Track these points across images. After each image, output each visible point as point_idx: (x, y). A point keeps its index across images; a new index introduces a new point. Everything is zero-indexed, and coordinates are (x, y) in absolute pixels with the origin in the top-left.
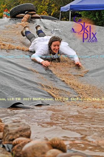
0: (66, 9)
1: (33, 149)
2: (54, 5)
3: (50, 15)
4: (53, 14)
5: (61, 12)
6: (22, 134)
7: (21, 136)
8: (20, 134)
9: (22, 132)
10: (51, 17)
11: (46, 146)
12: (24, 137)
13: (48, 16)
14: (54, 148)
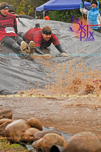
0: (41, 10)
1: (14, 128)
2: (30, 6)
3: (27, 14)
4: (30, 13)
5: (36, 12)
6: (5, 116)
7: (4, 117)
8: (3, 116)
9: (4, 114)
10: (28, 16)
11: (26, 126)
12: (6, 118)
13: (25, 15)
14: (32, 127)
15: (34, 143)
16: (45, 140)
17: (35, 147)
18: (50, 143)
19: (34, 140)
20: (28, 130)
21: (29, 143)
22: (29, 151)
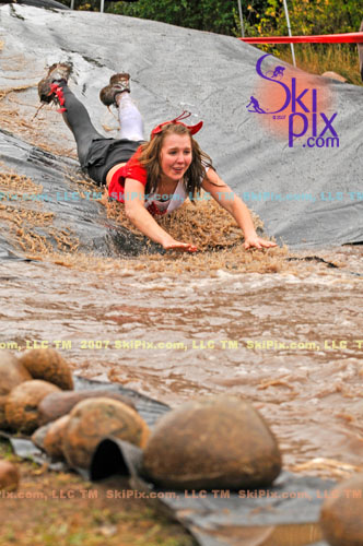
11: (13, 372)
14: (35, 376)
15: (39, 433)
16: (76, 421)
17: (42, 445)
18: (94, 432)
19: (41, 422)
20: (19, 388)
21: (22, 432)
22: (20, 459)
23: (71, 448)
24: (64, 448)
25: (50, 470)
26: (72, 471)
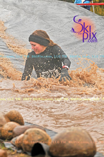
14: (11, 121)
15: (13, 140)
16: (26, 136)
17: (14, 144)
19: (14, 136)
20: (6, 124)
21: (8, 139)
22: (7, 149)
23: (25, 145)
24: (22, 145)
25: (17, 153)
26: (25, 153)
